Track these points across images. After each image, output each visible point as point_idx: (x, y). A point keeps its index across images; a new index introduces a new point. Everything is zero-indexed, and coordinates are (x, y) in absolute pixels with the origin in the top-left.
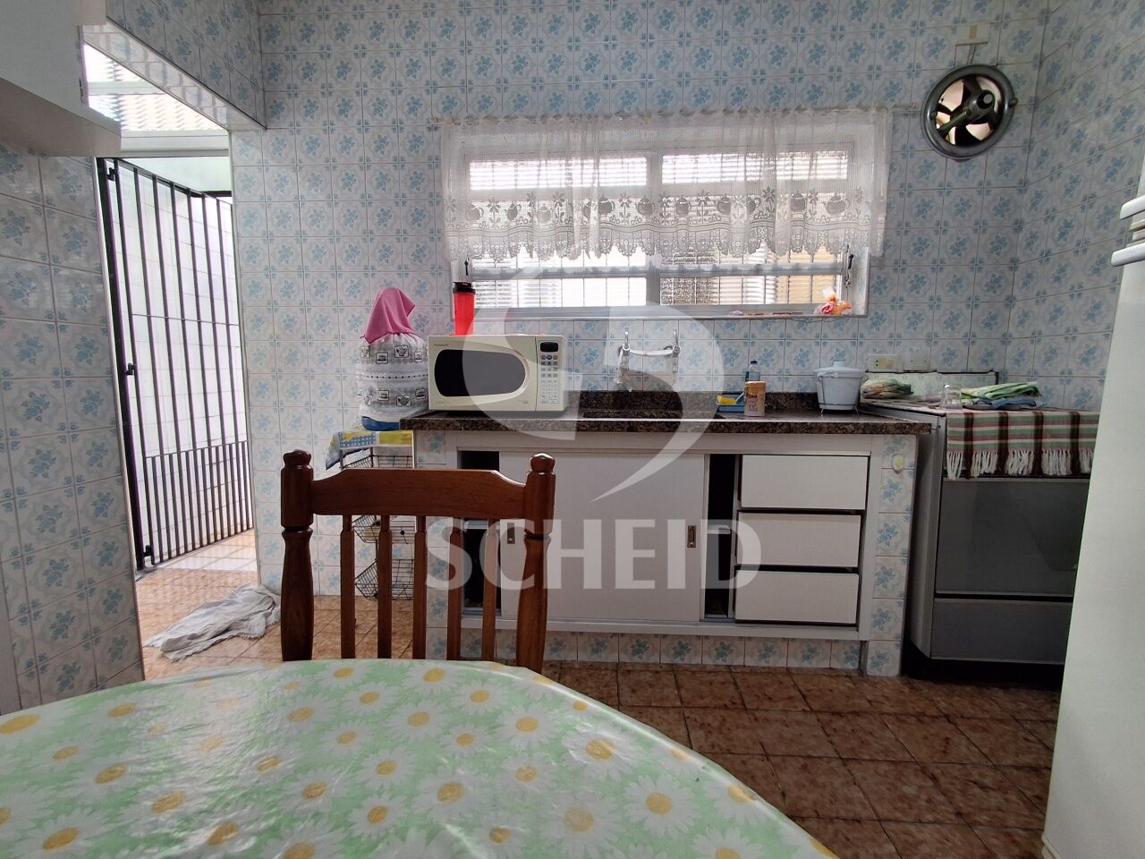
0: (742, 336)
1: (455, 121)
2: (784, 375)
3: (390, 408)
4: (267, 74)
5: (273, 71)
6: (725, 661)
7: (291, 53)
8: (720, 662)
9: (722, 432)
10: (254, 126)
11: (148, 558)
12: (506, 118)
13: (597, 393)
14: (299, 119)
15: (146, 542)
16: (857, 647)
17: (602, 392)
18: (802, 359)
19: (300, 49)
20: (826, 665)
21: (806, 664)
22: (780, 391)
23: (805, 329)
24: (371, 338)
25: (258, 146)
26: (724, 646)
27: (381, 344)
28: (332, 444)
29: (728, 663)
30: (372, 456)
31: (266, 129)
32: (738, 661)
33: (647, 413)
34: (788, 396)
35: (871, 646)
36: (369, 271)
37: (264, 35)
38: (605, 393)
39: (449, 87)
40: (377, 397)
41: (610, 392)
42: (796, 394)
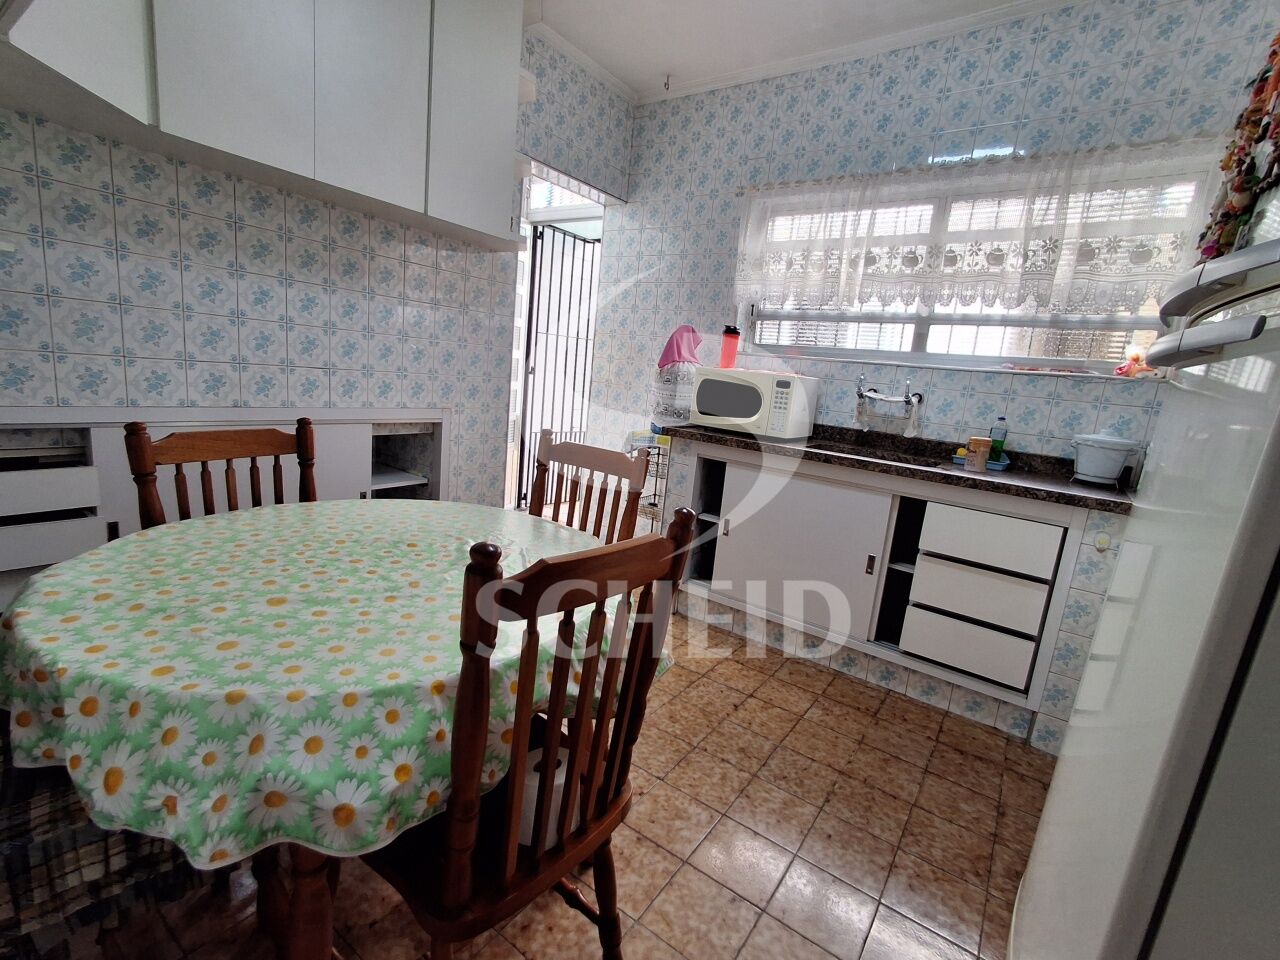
0: (1001, 390)
1: (755, 187)
2: (1046, 437)
3: (668, 419)
4: (633, 161)
5: (637, 160)
6: (887, 684)
7: (650, 145)
8: (883, 684)
9: (906, 476)
10: (618, 202)
11: (523, 502)
12: (797, 182)
13: (842, 429)
14: (648, 194)
15: (524, 491)
16: (1028, 716)
17: (846, 429)
18: (1073, 422)
19: (657, 140)
20: (990, 722)
21: (968, 715)
22: (1039, 452)
23: (1081, 390)
24: (661, 365)
25: (620, 216)
26: (889, 670)
27: (668, 369)
28: (627, 439)
29: (891, 687)
30: (659, 454)
31: (626, 202)
32: (901, 690)
33: (879, 454)
34: (1046, 459)
35: (1040, 717)
36: (678, 309)
37: (636, 133)
38: (848, 430)
39: (756, 159)
40: (661, 409)
41: (854, 430)
42: (1056, 459)
